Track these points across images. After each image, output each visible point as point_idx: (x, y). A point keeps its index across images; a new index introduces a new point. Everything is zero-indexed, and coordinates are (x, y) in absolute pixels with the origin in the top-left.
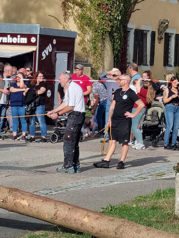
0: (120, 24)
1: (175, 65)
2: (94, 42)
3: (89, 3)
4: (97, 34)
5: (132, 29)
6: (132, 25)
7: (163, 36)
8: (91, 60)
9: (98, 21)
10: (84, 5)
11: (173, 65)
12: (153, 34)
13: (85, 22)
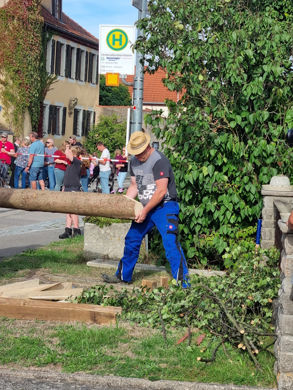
0: (37, 101)
1: (82, 136)
2: (15, 114)
3: (12, 82)
4: (18, 108)
5: (47, 105)
6: (47, 102)
7: (73, 111)
8: (13, 129)
9: (19, 97)
10: (7, 83)
11: (80, 135)
12: (65, 109)
13: (8, 98)
